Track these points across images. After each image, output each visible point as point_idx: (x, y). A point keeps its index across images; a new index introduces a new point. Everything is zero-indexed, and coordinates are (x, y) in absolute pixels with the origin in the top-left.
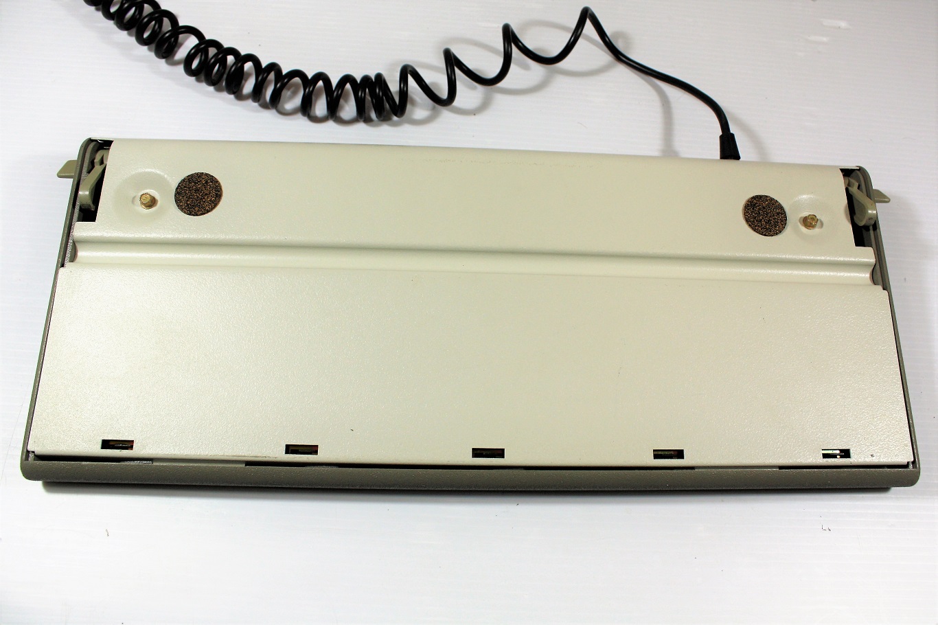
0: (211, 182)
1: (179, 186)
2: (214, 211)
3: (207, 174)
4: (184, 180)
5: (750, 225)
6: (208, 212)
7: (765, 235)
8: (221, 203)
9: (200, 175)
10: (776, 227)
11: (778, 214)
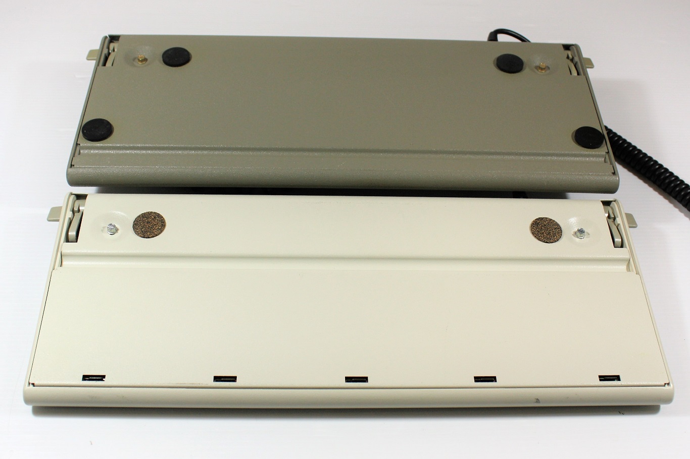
0: (158, 217)
1: (136, 220)
2: (160, 235)
3: (155, 213)
4: (139, 216)
5: (535, 237)
6: (157, 235)
7: (547, 242)
8: (165, 230)
9: (150, 213)
10: (554, 237)
11: (555, 229)
